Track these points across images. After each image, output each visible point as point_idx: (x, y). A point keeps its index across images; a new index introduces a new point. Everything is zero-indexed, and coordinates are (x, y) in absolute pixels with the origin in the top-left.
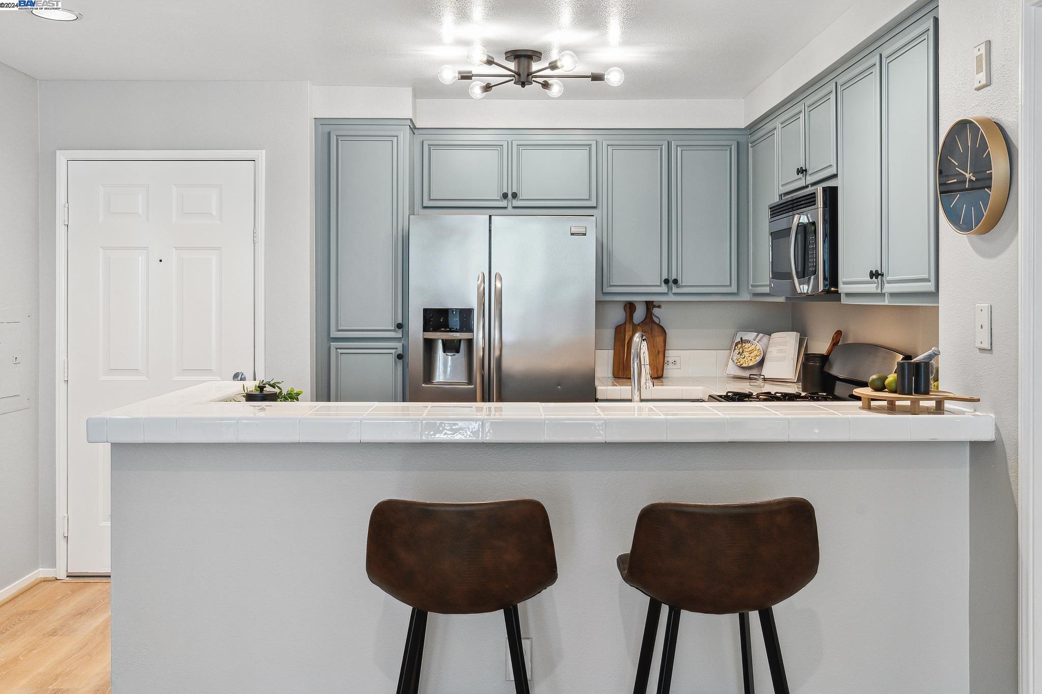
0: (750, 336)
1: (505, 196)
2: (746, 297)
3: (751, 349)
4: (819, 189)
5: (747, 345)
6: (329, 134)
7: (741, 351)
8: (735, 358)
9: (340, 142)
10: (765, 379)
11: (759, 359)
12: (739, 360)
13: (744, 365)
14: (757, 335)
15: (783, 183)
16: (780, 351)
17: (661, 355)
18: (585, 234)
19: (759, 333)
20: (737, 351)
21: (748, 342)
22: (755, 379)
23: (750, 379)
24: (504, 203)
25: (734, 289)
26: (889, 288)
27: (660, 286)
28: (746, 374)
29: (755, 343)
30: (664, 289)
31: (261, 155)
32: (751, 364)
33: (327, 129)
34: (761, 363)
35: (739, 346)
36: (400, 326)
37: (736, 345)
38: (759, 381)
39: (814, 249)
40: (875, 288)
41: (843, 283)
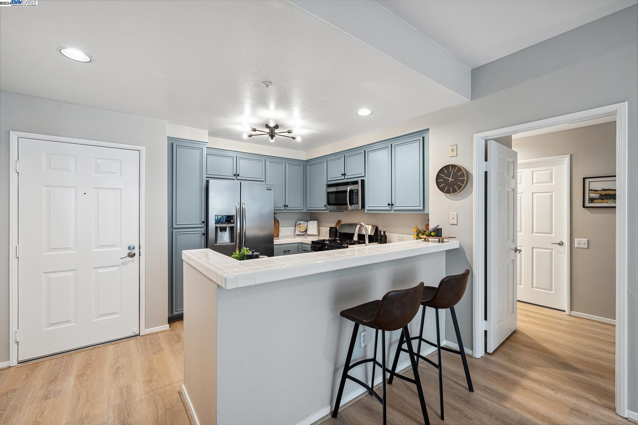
0: (302, 222)
1: (235, 175)
2: (305, 211)
3: (303, 226)
4: (359, 180)
5: (301, 225)
6: (173, 144)
7: (300, 227)
8: (298, 229)
9: (177, 148)
10: (308, 235)
11: (305, 229)
12: (300, 230)
15: (330, 177)
16: (312, 226)
17: (278, 229)
18: (271, 190)
19: (304, 221)
20: (298, 227)
21: (302, 224)
24: (234, 178)
25: (302, 208)
26: (395, 208)
27: (283, 207)
28: (302, 234)
29: (303, 224)
30: (283, 208)
31: (143, 149)
32: (303, 231)
33: (172, 142)
34: (306, 231)
35: (299, 225)
36: (203, 222)
37: (298, 225)
38: (307, 235)
39: (356, 197)
40: (388, 208)
41: (369, 207)
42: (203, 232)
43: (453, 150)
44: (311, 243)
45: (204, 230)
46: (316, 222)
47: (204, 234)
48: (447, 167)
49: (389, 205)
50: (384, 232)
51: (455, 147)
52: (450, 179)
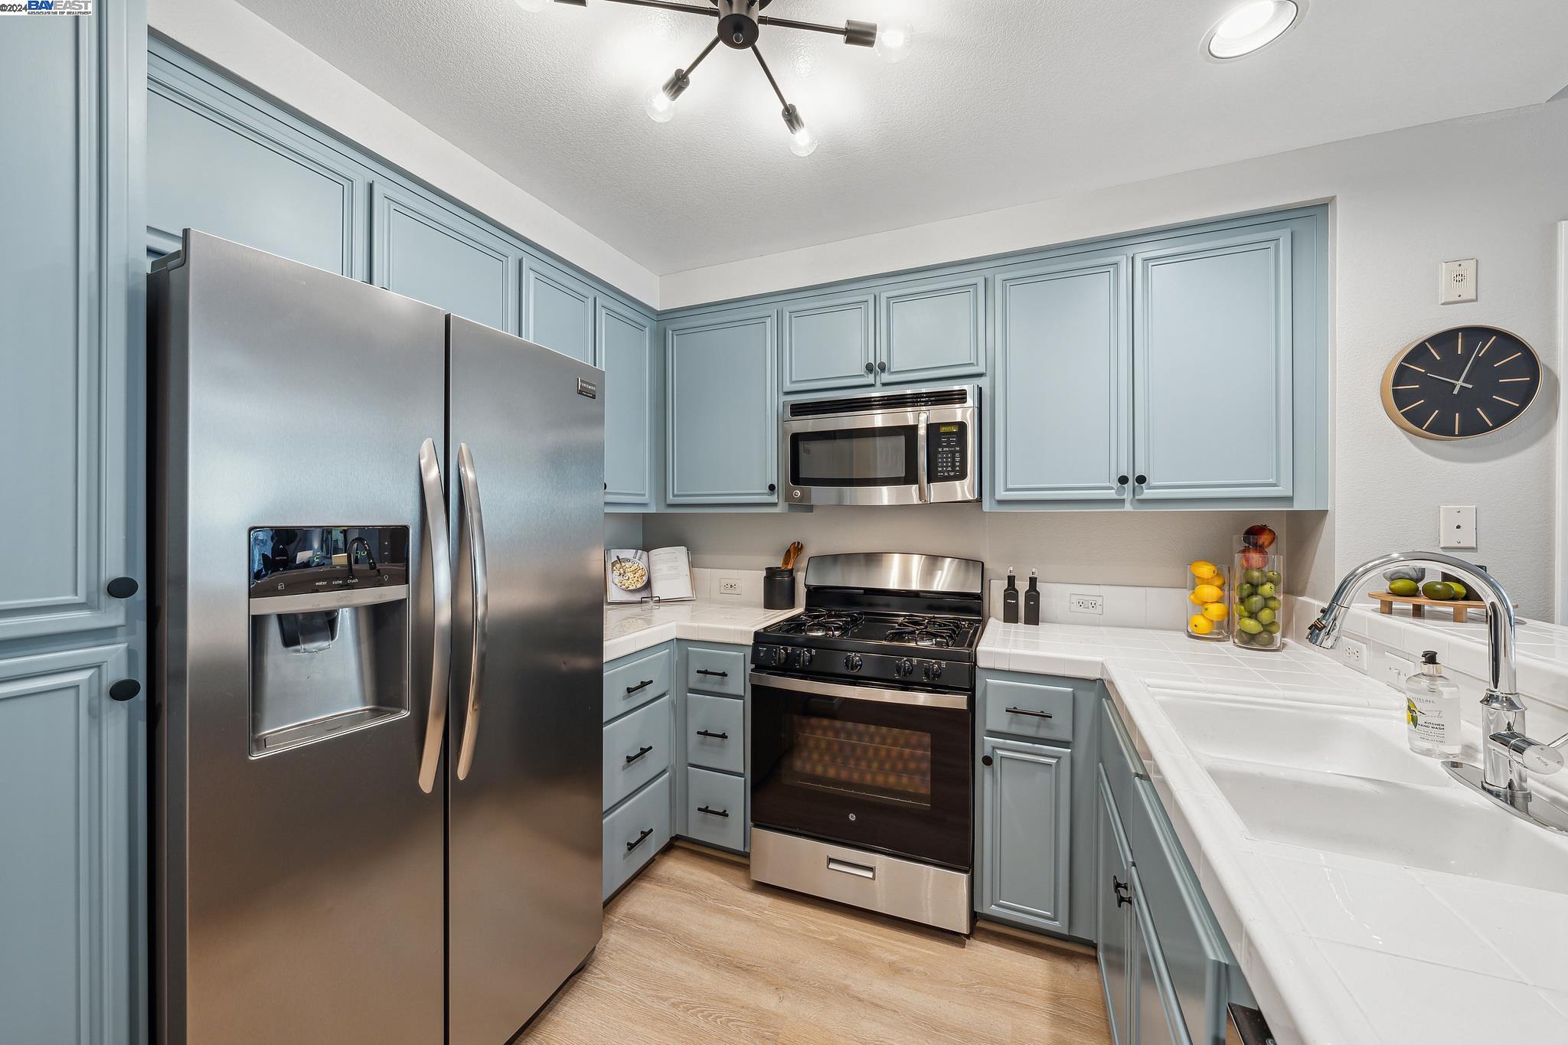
0: (628, 553)
2: (653, 508)
3: (633, 568)
5: (628, 565)
7: (622, 572)
8: (616, 581)
10: (659, 601)
11: (645, 578)
12: (623, 583)
13: (631, 588)
14: (636, 553)
15: (797, 379)
16: (669, 568)
19: (637, 549)
20: (616, 573)
21: (628, 560)
22: (646, 602)
23: (641, 602)
25: (646, 499)
26: (1148, 494)
28: (637, 597)
29: (634, 561)
32: (639, 586)
34: (648, 585)
35: (618, 566)
36: (120, 588)
37: (613, 564)
38: (651, 603)
39: (957, 452)
40: (1111, 494)
41: (1008, 490)
42: (116, 672)
43: (1460, 278)
44: (751, 642)
45: (131, 653)
46: (681, 551)
47: (122, 691)
48: (1443, 339)
49: (1123, 480)
50: (1033, 581)
51: (1469, 268)
52: (1460, 383)
